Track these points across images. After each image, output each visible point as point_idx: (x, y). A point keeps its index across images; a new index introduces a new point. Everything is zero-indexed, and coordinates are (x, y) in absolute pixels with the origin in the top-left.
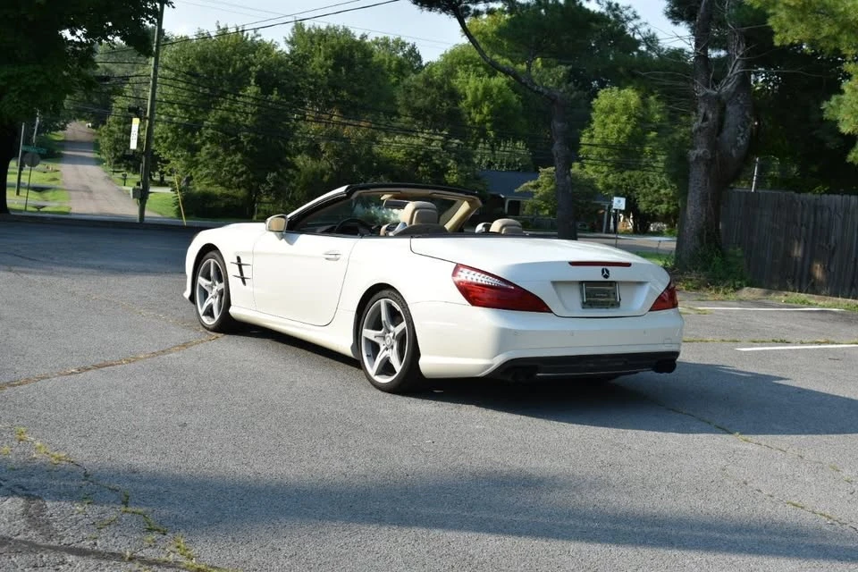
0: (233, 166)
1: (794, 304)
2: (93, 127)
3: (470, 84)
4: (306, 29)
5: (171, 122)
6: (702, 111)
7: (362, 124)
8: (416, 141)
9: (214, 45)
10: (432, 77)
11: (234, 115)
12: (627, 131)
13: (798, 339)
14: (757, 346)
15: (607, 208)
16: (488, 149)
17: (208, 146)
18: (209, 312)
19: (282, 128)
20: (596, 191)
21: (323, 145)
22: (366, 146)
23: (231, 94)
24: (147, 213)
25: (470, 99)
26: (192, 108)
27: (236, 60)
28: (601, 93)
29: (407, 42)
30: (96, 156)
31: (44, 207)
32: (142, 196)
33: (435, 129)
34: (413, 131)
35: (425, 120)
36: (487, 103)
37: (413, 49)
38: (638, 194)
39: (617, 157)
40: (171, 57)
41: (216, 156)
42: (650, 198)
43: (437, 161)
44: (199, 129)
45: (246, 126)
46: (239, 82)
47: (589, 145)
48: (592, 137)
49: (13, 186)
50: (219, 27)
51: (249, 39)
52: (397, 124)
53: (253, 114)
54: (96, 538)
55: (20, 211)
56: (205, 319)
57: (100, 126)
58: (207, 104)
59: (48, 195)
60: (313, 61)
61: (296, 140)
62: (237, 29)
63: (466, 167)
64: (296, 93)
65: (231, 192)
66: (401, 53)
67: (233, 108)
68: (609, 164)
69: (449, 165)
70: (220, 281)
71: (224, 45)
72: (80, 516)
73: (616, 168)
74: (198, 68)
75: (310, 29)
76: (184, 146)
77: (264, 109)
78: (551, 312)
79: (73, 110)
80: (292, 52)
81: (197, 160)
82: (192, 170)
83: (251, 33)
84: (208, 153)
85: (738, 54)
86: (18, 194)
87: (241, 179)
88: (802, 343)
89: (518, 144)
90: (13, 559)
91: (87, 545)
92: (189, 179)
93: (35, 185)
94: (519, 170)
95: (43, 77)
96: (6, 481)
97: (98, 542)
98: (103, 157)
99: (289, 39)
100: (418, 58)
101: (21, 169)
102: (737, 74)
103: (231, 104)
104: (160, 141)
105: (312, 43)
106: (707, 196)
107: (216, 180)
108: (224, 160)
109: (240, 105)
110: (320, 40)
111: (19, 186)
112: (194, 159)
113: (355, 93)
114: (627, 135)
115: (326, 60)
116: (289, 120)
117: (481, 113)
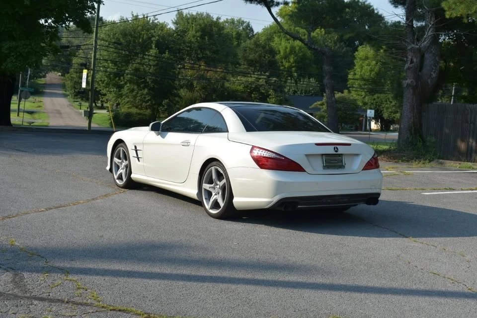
0: (143, 96)
1: (464, 169)
2: (62, 75)
3: (282, 45)
4: (184, 15)
5: (106, 71)
6: (410, 57)
7: (218, 70)
8: (250, 79)
9: (131, 26)
10: (259, 41)
11: (143, 66)
12: (375, 70)
13: (460, 188)
14: (435, 192)
15: (364, 116)
16: (294, 83)
17: (128, 85)
18: (120, 178)
19: (171, 74)
20: (357, 106)
21: (195, 83)
22: (221, 83)
23: (141, 54)
24: (93, 125)
25: (282, 53)
26: (118, 63)
27: (144, 34)
28: (360, 48)
29: (245, 21)
30: (64, 92)
31: (33, 123)
32: (89, 115)
33: (261, 72)
34: (249, 74)
35: (255, 67)
36: (292, 56)
37: (248, 25)
38: (383, 108)
39: (370, 86)
40: (105, 33)
41: (133, 90)
42: (390, 110)
43: (263, 91)
44: (123, 75)
45: (150, 73)
46: (145, 47)
47: (353, 79)
48: (355, 74)
49: (14, 111)
50: (133, 15)
51: (151, 21)
52: (239, 70)
53: (154, 66)
54: (50, 293)
55: (20, 125)
56: (118, 181)
57: (66, 75)
58: (127, 61)
59: (36, 116)
60: (189, 34)
61: (180, 80)
62: (144, 16)
63: (280, 94)
64: (179, 53)
65: (142, 111)
66: (241, 28)
67: (142, 62)
68: (366, 90)
69: (270, 93)
70: (126, 160)
71: (136, 26)
72: (42, 282)
73: (370, 93)
74: (121, 39)
75: (186, 14)
76: (114, 85)
77: (160, 63)
78: (305, 171)
79: (50, 66)
80: (177, 28)
81: (122, 94)
82: (119, 99)
83: (152, 18)
84: (128, 89)
85: (431, 24)
86: (18, 115)
87: (148, 104)
88: (462, 190)
89: (311, 79)
90: (6, 303)
91: (44, 296)
92: (118, 104)
93: (27, 110)
94: (312, 95)
95: (30, 47)
96: (3, 265)
97: (51, 294)
98: (68, 93)
99: (174, 21)
100: (252, 30)
101: (20, 101)
102: (431, 35)
103: (141, 60)
104: (100, 82)
105: (188, 23)
106: (414, 107)
107: (133, 105)
108: (137, 93)
109: (146, 60)
110: (193, 21)
111: (19, 110)
112: (120, 93)
113: (214, 52)
114: (376, 73)
115: (196, 32)
116: (175, 68)
117: (289, 62)
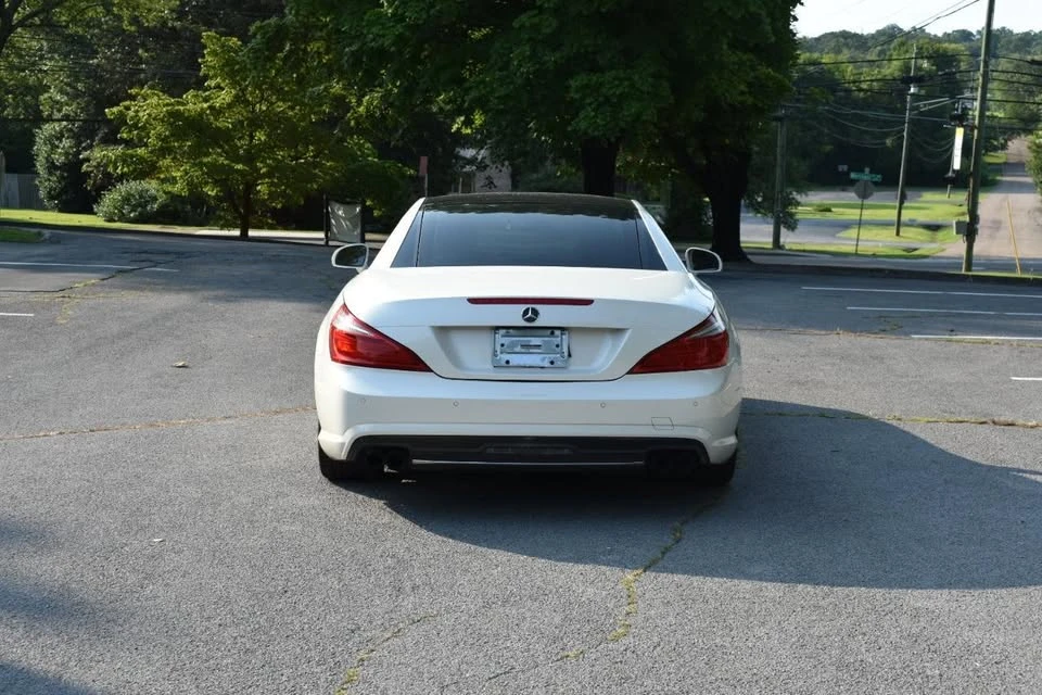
32: (969, 231)
78: (429, 370)
86: (898, 234)
111: (899, 223)
